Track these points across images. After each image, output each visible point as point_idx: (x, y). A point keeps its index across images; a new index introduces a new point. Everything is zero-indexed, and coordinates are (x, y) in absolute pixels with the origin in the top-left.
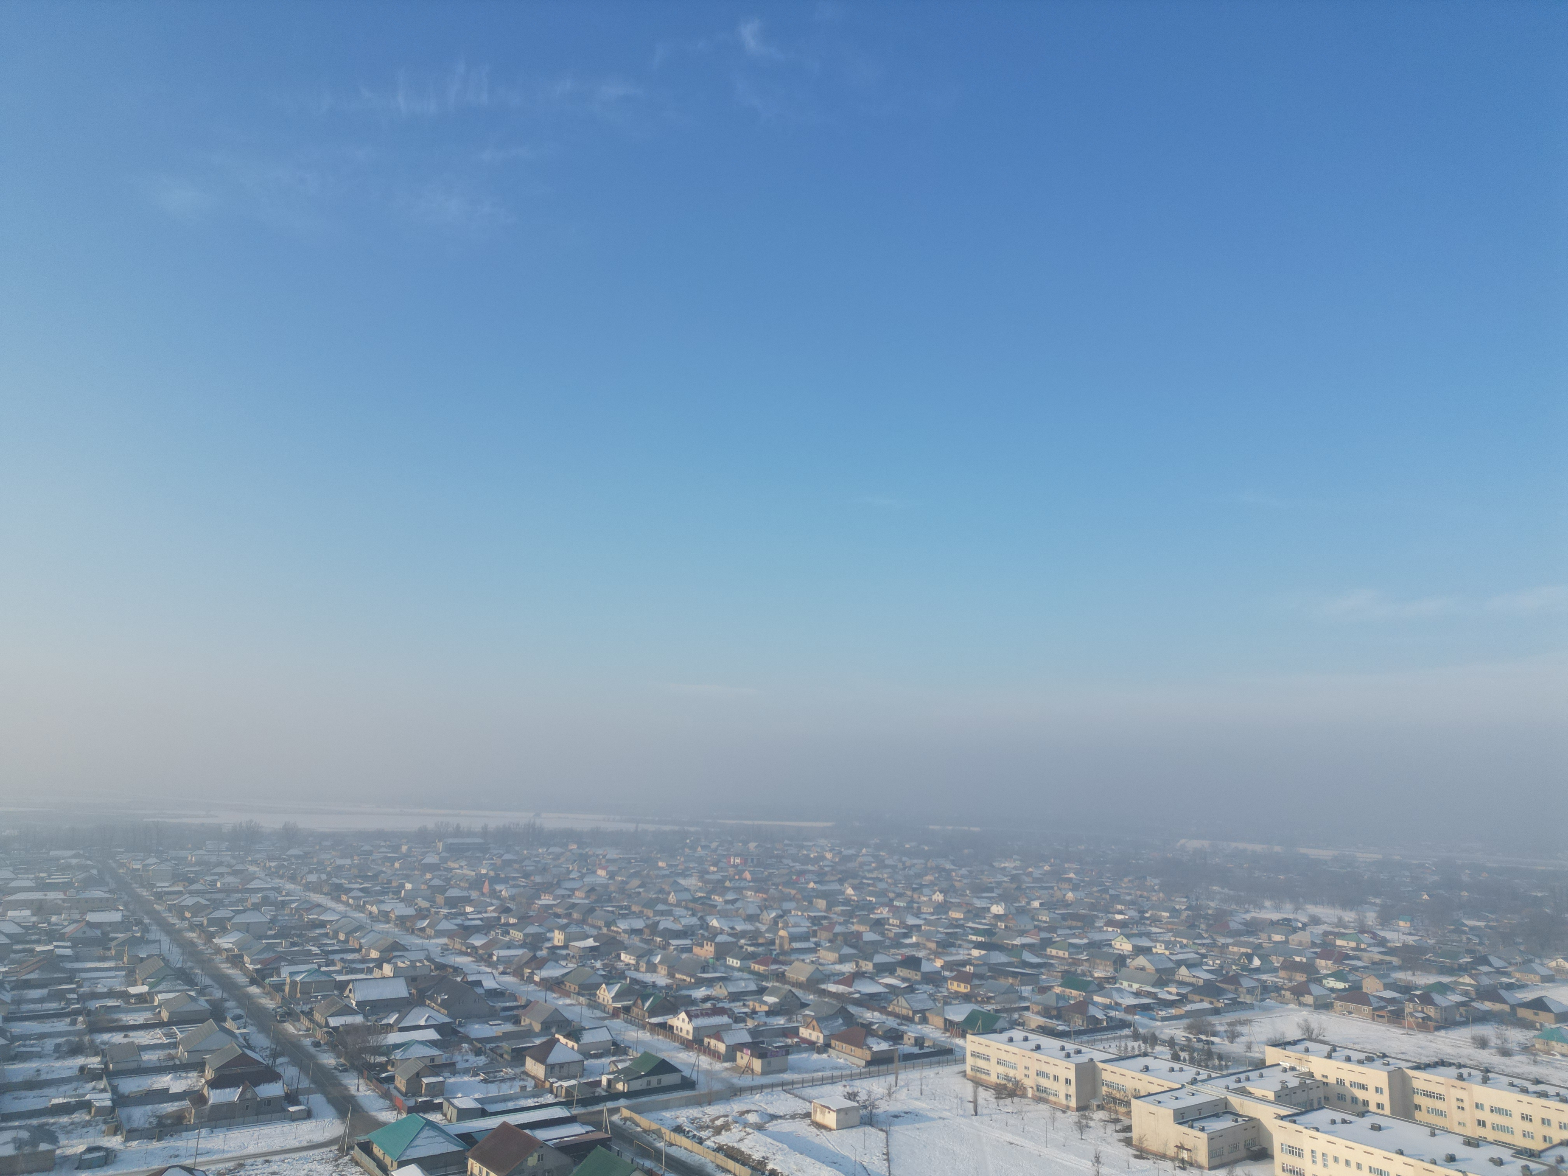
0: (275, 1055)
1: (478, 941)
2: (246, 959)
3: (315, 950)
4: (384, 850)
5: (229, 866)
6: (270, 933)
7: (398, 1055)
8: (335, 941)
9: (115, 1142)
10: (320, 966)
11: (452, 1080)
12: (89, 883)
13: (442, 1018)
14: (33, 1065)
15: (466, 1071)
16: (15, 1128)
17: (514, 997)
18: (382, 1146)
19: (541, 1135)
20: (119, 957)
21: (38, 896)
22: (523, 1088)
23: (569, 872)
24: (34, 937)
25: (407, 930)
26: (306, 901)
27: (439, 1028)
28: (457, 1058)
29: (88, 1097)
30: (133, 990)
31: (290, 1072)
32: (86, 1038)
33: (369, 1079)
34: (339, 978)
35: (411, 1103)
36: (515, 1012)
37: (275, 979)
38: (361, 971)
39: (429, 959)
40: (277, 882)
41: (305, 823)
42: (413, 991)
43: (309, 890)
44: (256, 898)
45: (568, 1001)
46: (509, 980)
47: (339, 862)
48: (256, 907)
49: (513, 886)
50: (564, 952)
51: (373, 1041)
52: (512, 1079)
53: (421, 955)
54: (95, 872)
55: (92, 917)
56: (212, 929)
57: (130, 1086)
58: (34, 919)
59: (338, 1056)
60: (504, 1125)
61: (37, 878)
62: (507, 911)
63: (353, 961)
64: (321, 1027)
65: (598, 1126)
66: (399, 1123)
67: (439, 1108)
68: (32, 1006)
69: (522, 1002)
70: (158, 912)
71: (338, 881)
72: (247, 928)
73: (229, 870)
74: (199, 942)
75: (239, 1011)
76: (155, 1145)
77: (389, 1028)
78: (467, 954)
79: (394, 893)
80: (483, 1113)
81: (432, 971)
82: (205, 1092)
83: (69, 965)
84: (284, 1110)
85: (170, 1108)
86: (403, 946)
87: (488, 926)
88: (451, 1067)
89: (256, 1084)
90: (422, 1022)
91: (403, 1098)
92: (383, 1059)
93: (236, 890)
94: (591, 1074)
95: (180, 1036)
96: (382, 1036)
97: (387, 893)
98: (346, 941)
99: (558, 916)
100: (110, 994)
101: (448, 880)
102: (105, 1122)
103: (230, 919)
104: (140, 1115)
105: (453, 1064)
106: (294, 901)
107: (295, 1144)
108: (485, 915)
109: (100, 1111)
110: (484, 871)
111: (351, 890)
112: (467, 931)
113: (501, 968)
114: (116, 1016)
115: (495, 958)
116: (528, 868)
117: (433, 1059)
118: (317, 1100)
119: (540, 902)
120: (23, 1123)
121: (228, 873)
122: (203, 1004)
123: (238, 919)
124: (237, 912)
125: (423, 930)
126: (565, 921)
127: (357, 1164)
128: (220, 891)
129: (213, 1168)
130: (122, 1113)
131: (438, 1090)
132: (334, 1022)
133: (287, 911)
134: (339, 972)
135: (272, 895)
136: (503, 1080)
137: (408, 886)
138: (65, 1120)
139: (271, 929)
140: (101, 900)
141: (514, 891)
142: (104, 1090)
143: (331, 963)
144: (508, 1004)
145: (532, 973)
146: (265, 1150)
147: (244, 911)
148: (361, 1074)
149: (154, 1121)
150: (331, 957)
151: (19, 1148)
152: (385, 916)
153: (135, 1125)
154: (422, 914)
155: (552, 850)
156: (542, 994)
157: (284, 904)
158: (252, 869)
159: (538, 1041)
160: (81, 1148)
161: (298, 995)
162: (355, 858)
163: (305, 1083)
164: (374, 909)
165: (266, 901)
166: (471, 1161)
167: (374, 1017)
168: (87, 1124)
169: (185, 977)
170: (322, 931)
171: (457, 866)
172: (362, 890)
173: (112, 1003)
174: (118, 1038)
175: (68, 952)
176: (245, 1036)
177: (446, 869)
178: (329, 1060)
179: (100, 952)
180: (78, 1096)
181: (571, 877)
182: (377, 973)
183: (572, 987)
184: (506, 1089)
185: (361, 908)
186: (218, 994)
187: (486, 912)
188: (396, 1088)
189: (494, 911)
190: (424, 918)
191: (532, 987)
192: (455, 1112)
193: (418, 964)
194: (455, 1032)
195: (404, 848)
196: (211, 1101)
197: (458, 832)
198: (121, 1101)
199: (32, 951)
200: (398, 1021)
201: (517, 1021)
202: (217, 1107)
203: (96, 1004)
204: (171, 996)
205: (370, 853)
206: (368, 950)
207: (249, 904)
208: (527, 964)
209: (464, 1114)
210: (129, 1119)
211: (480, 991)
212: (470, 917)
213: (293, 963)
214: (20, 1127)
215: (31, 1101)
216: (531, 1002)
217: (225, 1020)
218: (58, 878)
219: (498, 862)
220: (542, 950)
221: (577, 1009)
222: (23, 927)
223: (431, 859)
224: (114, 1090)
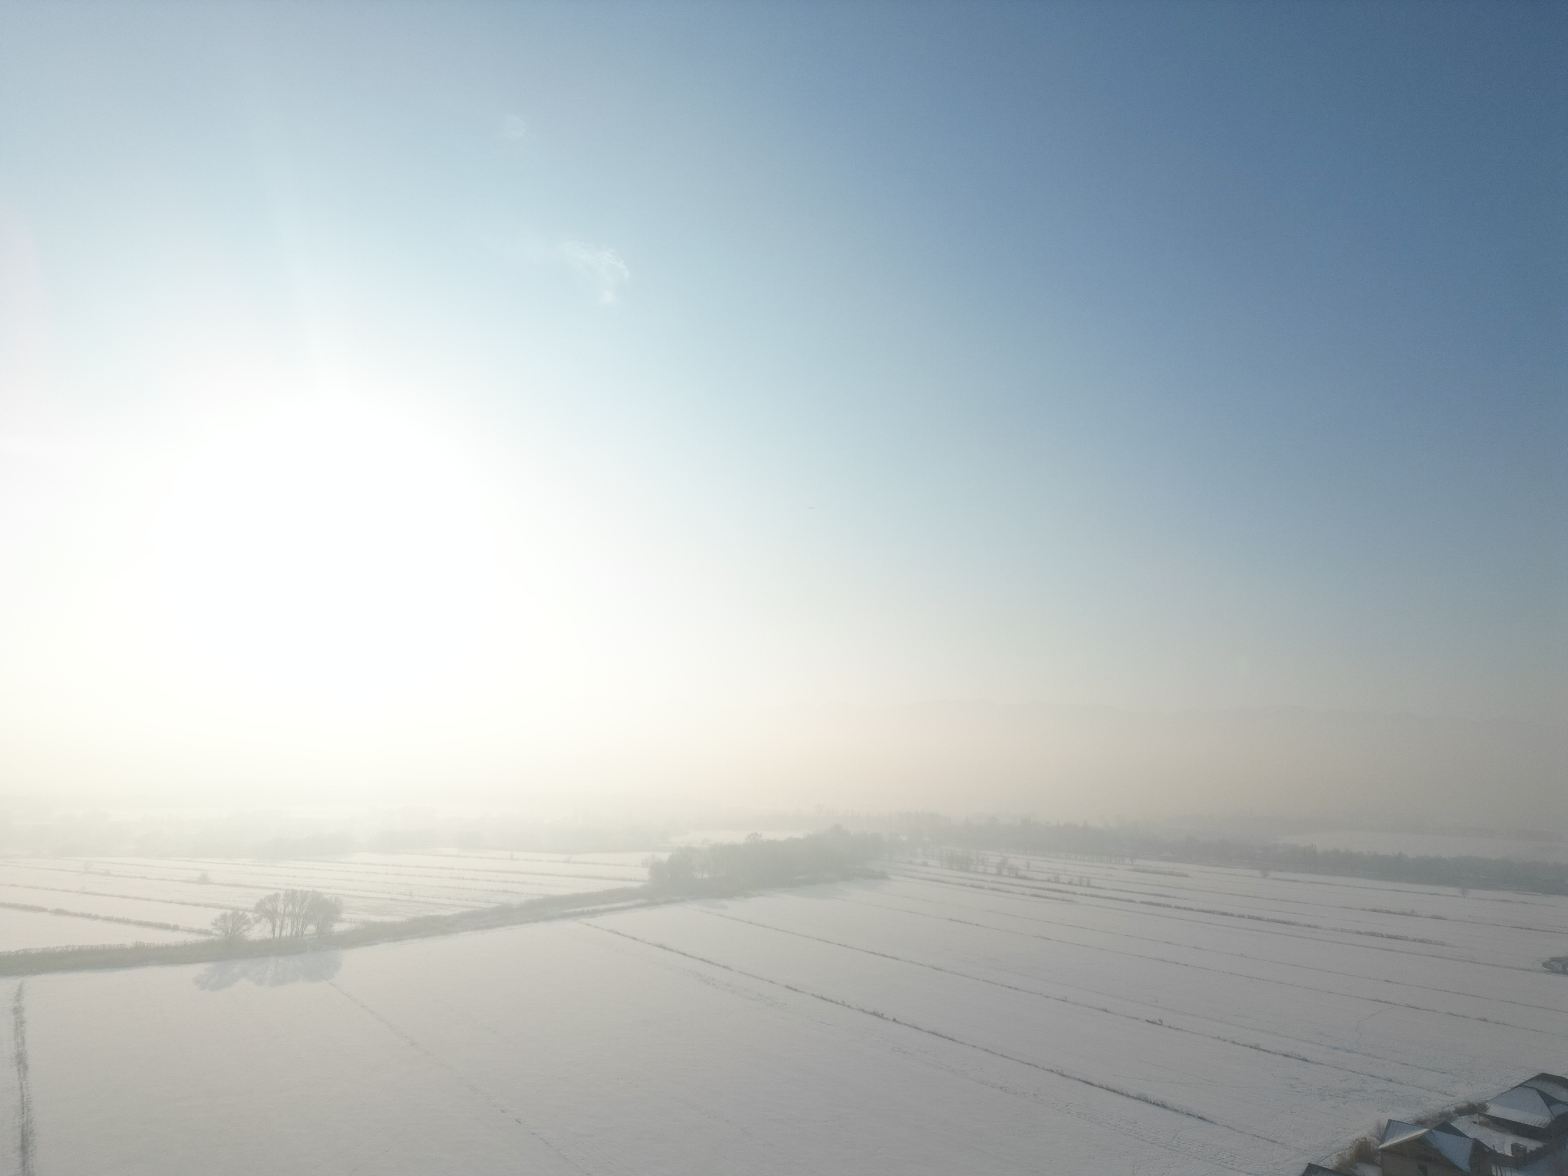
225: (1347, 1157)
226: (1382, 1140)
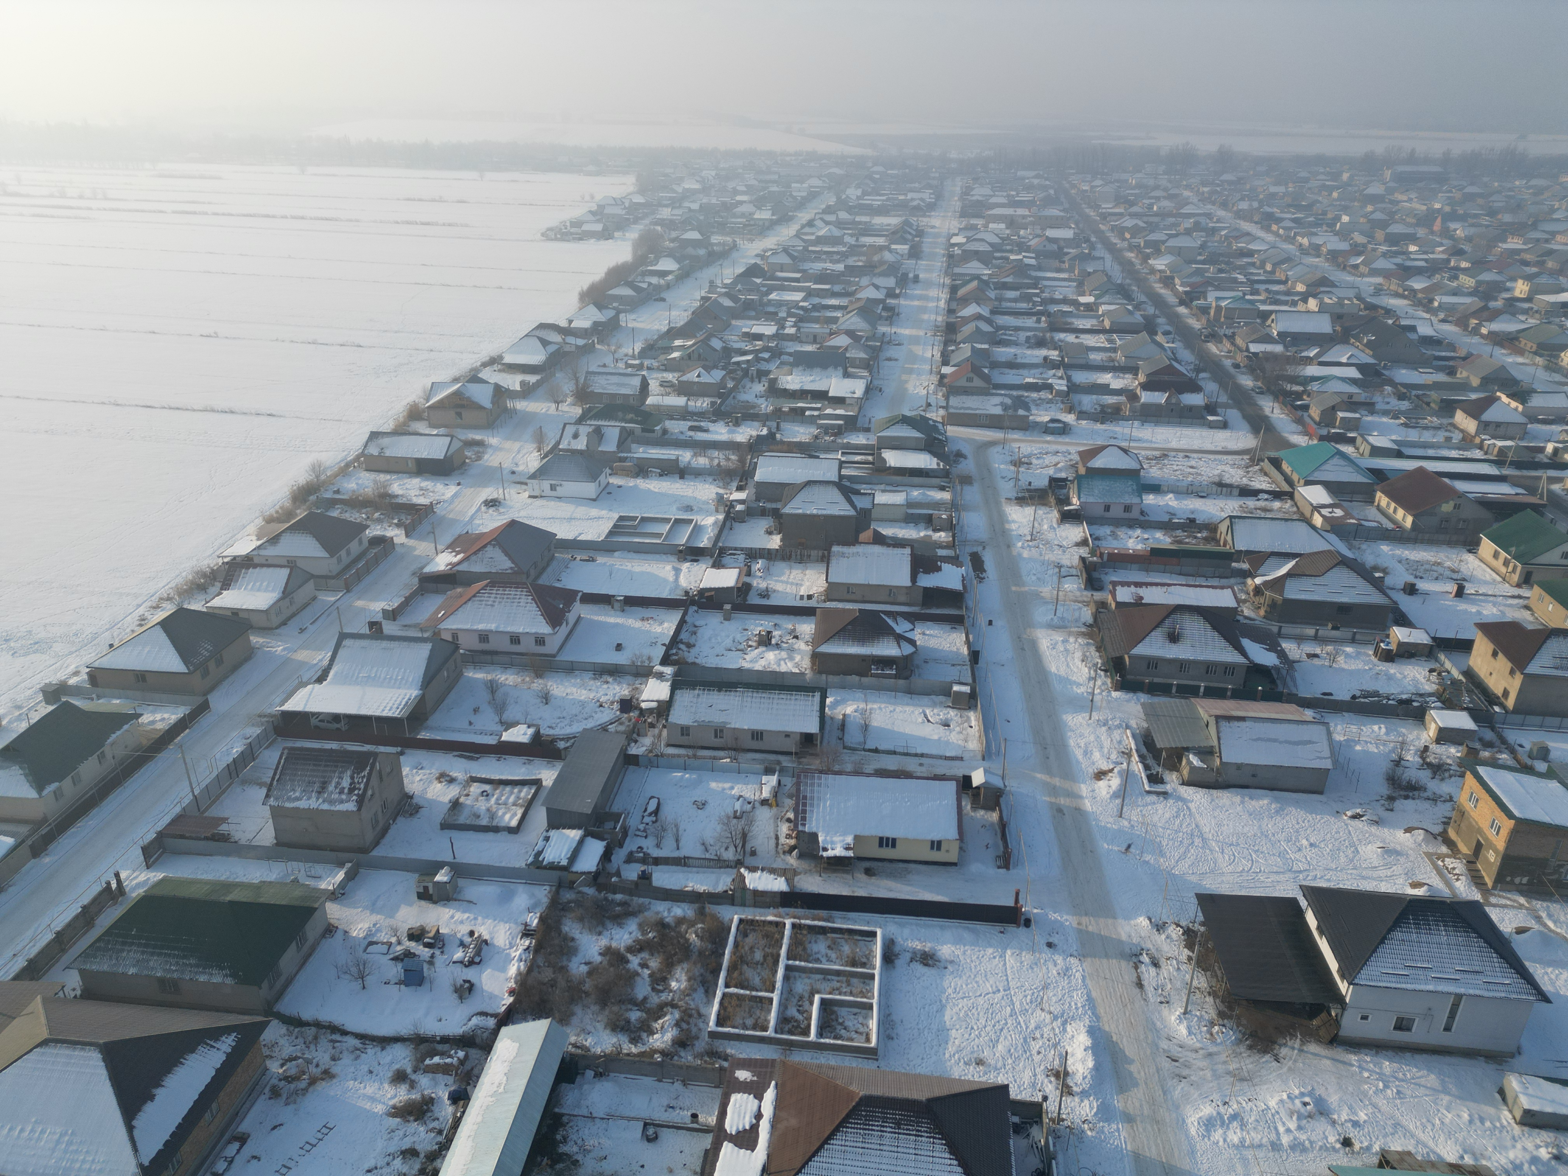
0: (1198, 370)
1: (1418, 284)
2: (1177, 281)
3: (1241, 278)
4: (1323, 177)
5: (1166, 189)
6: (1199, 258)
7: (1314, 387)
8: (1261, 271)
9: (1070, 418)
10: (1245, 294)
11: (1369, 418)
12: (1049, 202)
13: (1366, 358)
14: (1012, 350)
15: (1385, 413)
16: (1001, 395)
17: (1452, 347)
18: (1290, 464)
19: (1461, 486)
20: (1071, 270)
21: (1009, 211)
22: (1448, 439)
23: (1553, 210)
24: (1008, 247)
25: (1338, 266)
26: (1236, 229)
27: (1361, 367)
28: (1377, 398)
29: (1050, 381)
30: (1083, 300)
31: (1211, 387)
32: (1048, 335)
33: (1284, 404)
34: (1263, 308)
35: (1324, 432)
36: (1451, 363)
37: (1202, 302)
38: (1285, 303)
39: (1359, 298)
40: (1209, 208)
41: (1243, 146)
42: (1338, 328)
43: (1240, 218)
44: (1188, 223)
45: (1520, 360)
46: (1450, 330)
47: (1273, 189)
48: (1188, 232)
49: (1472, 225)
50: (1526, 305)
51: (1291, 370)
52: (1435, 428)
53: (1351, 293)
54: (1052, 192)
55: (1051, 233)
56: (1148, 251)
57: (1081, 377)
58: (1008, 232)
59: (1256, 379)
60: (1421, 470)
61: (1008, 196)
62: (1459, 253)
63: (1277, 293)
64: (1241, 350)
65: (1532, 490)
66: (1308, 448)
67: (1352, 441)
68: (1009, 304)
69: (1462, 353)
70: (1103, 232)
71: (1269, 210)
72: (1178, 252)
73: (1164, 194)
74: (1137, 261)
75: (1168, 328)
76: (1099, 426)
77: (1308, 361)
78: (1403, 297)
79: (1328, 225)
80: (1399, 455)
81: (1360, 310)
82: (1138, 391)
83: (1034, 274)
84: (1203, 418)
85: (1110, 400)
86: (1332, 282)
87: (1432, 269)
88: (1370, 406)
89: (1181, 392)
90: (1344, 360)
91: (1315, 426)
92: (1300, 388)
93: (1171, 215)
94: (1535, 438)
95: (1119, 342)
96: (1301, 367)
97: (1321, 225)
98: (1273, 272)
99: (1526, 263)
100: (1065, 301)
101: (1391, 214)
102: (1063, 402)
103: (1164, 242)
104: (1088, 401)
105: (1373, 404)
106: (1224, 228)
107: (1213, 448)
108: (1431, 256)
109: (1059, 393)
110: (1437, 206)
111: (1281, 220)
112: (1407, 272)
113: (1442, 316)
114: (1069, 320)
115: (1436, 304)
116: (1496, 204)
117: (1351, 396)
118: (1233, 415)
119: (1505, 246)
120: (1007, 392)
121: (1164, 197)
122: (1138, 318)
123: (1171, 243)
124: (1171, 236)
125: (1356, 267)
126: (1534, 270)
127: (1266, 474)
128: (1156, 215)
129: (1143, 453)
130: (1076, 397)
131: (1353, 424)
132: (1254, 348)
133: (1217, 238)
134: (1263, 302)
135: (1203, 220)
136: (1426, 428)
137: (1345, 219)
138: (1034, 395)
139: (1200, 254)
140: (1057, 217)
141: (1472, 231)
142: (1061, 378)
143: (1255, 292)
144: (1443, 354)
145: (1480, 325)
146: (1185, 447)
147: (1176, 235)
148: (1276, 398)
149: (1099, 409)
150: (1256, 286)
151: (1005, 410)
152: (1315, 250)
153: (1084, 409)
154: (1357, 250)
155: (1534, 182)
156: (1488, 349)
157: (1214, 231)
158: (1186, 193)
159: (1474, 396)
160: (1046, 419)
161: (1222, 319)
162: (1290, 185)
163: (1223, 398)
164: (1305, 241)
165: (1197, 227)
166: (1379, 494)
167: (1294, 349)
168: (1050, 401)
169: (1123, 292)
170: (1249, 260)
171: (1405, 198)
172: (1294, 220)
173: (1066, 308)
174: (1071, 338)
175: (1033, 262)
176: (1173, 350)
177: (1392, 202)
178: (1247, 382)
179: (1056, 263)
180: (1043, 379)
181: (1555, 216)
182: (1301, 307)
183: (1530, 346)
184: (1427, 436)
185: (1291, 240)
186: (1151, 310)
187: (1433, 253)
188: (1310, 416)
189: (1443, 252)
190: (1359, 254)
191: (1476, 339)
192: (1368, 448)
193: (1346, 302)
194: (1378, 374)
195: (1345, 176)
196: (1142, 400)
197: (1412, 159)
198: (1074, 388)
199: (1007, 259)
200: (1318, 355)
201: (1452, 372)
202: (1145, 406)
203: (1054, 308)
204: (1112, 307)
205: (1307, 180)
206: (1295, 283)
207: (1181, 229)
208: (1475, 314)
209: (1377, 452)
210: (1080, 403)
211: (1413, 336)
212: (1412, 256)
213: (1218, 288)
214: (1005, 395)
215: (1011, 377)
216: (1472, 354)
217: (1156, 334)
218: (1025, 197)
219: (1458, 195)
220: (1496, 300)
221: (1531, 370)
222: (1001, 238)
223: (1376, 189)
224: (1069, 379)
225: (401, 419)
226: (428, 401)
